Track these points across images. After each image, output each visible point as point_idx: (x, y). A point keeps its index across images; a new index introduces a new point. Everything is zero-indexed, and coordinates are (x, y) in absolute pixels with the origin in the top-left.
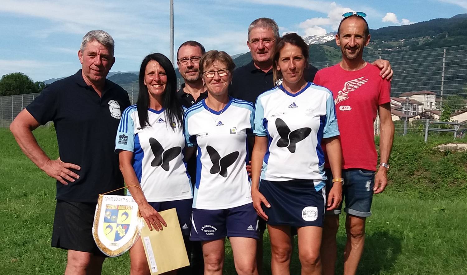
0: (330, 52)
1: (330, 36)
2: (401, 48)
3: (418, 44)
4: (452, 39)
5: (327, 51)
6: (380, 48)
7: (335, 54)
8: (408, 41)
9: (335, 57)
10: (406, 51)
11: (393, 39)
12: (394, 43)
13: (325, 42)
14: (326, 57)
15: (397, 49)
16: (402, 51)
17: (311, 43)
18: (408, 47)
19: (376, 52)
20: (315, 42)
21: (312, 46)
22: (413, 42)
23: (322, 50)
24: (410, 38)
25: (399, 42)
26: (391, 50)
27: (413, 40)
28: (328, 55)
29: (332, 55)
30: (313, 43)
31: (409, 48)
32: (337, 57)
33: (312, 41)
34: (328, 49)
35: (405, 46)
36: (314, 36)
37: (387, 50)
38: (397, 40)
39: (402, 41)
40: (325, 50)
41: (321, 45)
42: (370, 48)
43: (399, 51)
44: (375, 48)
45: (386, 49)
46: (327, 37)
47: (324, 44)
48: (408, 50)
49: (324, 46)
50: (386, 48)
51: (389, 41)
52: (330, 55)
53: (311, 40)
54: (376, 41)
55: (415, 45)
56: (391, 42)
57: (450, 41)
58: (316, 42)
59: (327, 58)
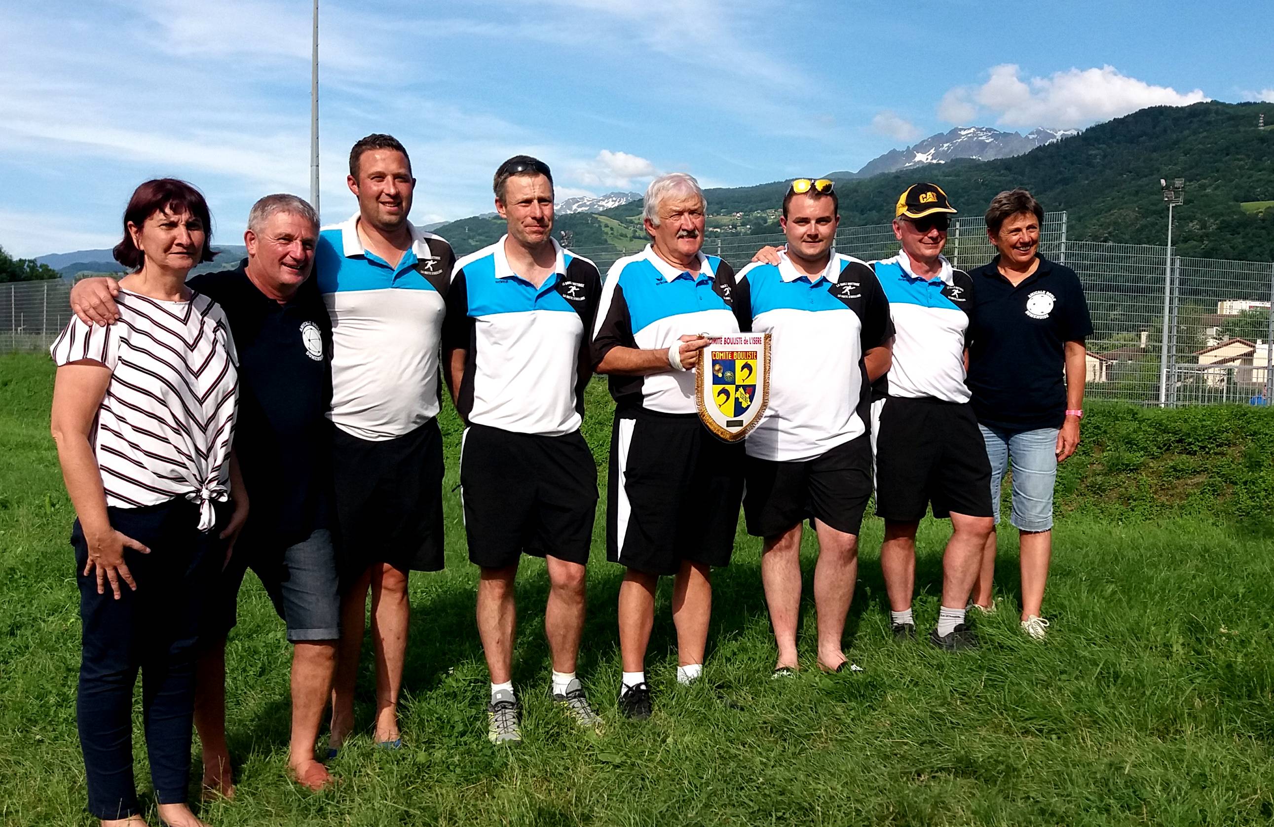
0: (612, 229)
1: (611, 200)
2: (736, 228)
3: (766, 222)
5: (606, 226)
7: (620, 232)
8: (749, 215)
9: (620, 239)
10: (745, 234)
11: (723, 210)
12: (725, 219)
13: (601, 209)
14: (605, 237)
15: (730, 229)
16: (737, 234)
17: (576, 210)
18: (748, 227)
20: (583, 208)
21: (578, 216)
22: (757, 218)
23: (597, 225)
24: (752, 211)
25: (733, 218)
26: (719, 230)
27: (757, 214)
28: (607, 233)
29: (615, 233)
30: (580, 210)
31: (750, 228)
32: (625, 239)
33: (579, 207)
34: (607, 222)
35: (743, 224)
36: (582, 199)
37: (711, 231)
38: (729, 213)
39: (738, 215)
40: (603, 225)
41: (596, 216)
43: (733, 234)
46: (606, 201)
47: (600, 214)
48: (749, 232)
49: (602, 219)
50: (710, 227)
51: (715, 214)
52: (612, 234)
53: (577, 205)
55: (759, 224)
56: (719, 217)
58: (587, 209)
59: (606, 241)
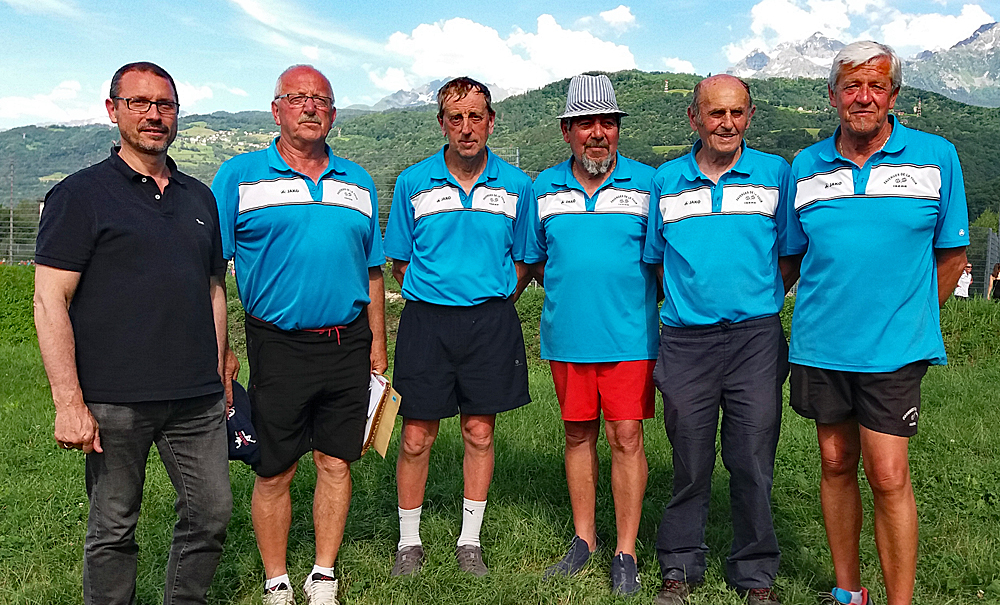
4: (347, 140)
6: (241, 140)
19: (236, 148)
38: (267, 132)
42: (226, 140)
44: (232, 141)
45: (251, 145)
51: (255, 133)
54: (235, 131)
56: (257, 135)
57: (344, 142)
